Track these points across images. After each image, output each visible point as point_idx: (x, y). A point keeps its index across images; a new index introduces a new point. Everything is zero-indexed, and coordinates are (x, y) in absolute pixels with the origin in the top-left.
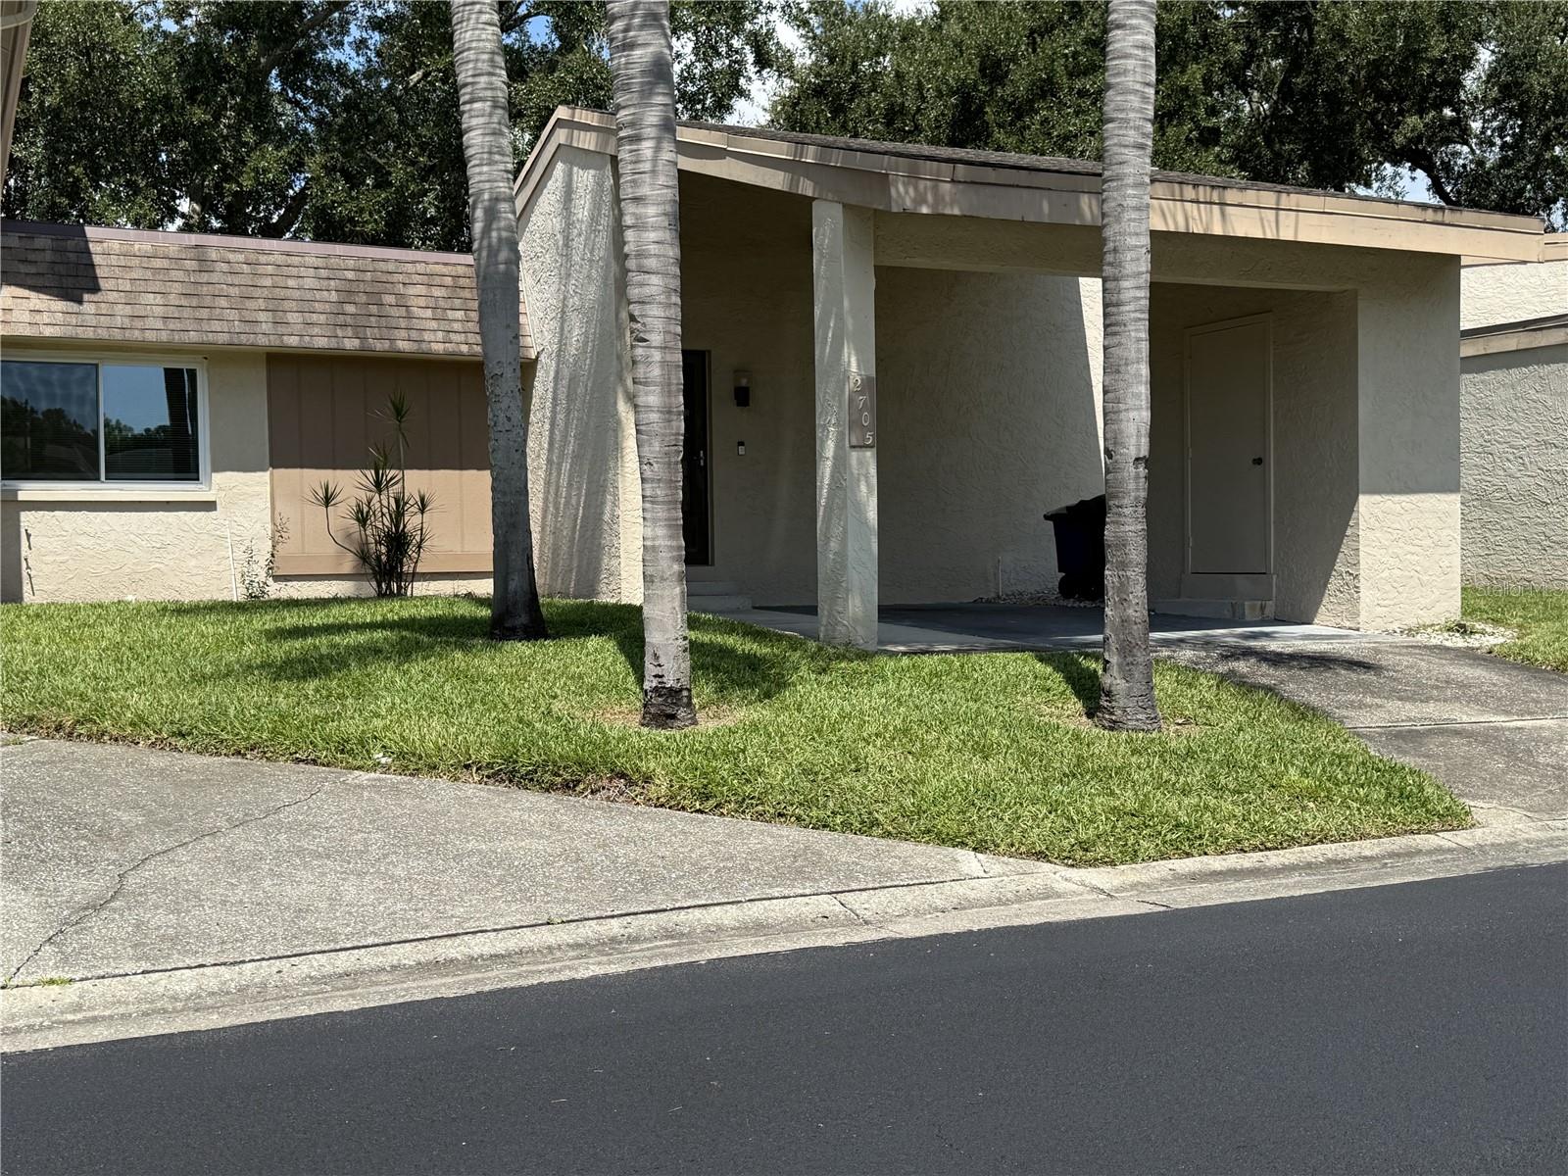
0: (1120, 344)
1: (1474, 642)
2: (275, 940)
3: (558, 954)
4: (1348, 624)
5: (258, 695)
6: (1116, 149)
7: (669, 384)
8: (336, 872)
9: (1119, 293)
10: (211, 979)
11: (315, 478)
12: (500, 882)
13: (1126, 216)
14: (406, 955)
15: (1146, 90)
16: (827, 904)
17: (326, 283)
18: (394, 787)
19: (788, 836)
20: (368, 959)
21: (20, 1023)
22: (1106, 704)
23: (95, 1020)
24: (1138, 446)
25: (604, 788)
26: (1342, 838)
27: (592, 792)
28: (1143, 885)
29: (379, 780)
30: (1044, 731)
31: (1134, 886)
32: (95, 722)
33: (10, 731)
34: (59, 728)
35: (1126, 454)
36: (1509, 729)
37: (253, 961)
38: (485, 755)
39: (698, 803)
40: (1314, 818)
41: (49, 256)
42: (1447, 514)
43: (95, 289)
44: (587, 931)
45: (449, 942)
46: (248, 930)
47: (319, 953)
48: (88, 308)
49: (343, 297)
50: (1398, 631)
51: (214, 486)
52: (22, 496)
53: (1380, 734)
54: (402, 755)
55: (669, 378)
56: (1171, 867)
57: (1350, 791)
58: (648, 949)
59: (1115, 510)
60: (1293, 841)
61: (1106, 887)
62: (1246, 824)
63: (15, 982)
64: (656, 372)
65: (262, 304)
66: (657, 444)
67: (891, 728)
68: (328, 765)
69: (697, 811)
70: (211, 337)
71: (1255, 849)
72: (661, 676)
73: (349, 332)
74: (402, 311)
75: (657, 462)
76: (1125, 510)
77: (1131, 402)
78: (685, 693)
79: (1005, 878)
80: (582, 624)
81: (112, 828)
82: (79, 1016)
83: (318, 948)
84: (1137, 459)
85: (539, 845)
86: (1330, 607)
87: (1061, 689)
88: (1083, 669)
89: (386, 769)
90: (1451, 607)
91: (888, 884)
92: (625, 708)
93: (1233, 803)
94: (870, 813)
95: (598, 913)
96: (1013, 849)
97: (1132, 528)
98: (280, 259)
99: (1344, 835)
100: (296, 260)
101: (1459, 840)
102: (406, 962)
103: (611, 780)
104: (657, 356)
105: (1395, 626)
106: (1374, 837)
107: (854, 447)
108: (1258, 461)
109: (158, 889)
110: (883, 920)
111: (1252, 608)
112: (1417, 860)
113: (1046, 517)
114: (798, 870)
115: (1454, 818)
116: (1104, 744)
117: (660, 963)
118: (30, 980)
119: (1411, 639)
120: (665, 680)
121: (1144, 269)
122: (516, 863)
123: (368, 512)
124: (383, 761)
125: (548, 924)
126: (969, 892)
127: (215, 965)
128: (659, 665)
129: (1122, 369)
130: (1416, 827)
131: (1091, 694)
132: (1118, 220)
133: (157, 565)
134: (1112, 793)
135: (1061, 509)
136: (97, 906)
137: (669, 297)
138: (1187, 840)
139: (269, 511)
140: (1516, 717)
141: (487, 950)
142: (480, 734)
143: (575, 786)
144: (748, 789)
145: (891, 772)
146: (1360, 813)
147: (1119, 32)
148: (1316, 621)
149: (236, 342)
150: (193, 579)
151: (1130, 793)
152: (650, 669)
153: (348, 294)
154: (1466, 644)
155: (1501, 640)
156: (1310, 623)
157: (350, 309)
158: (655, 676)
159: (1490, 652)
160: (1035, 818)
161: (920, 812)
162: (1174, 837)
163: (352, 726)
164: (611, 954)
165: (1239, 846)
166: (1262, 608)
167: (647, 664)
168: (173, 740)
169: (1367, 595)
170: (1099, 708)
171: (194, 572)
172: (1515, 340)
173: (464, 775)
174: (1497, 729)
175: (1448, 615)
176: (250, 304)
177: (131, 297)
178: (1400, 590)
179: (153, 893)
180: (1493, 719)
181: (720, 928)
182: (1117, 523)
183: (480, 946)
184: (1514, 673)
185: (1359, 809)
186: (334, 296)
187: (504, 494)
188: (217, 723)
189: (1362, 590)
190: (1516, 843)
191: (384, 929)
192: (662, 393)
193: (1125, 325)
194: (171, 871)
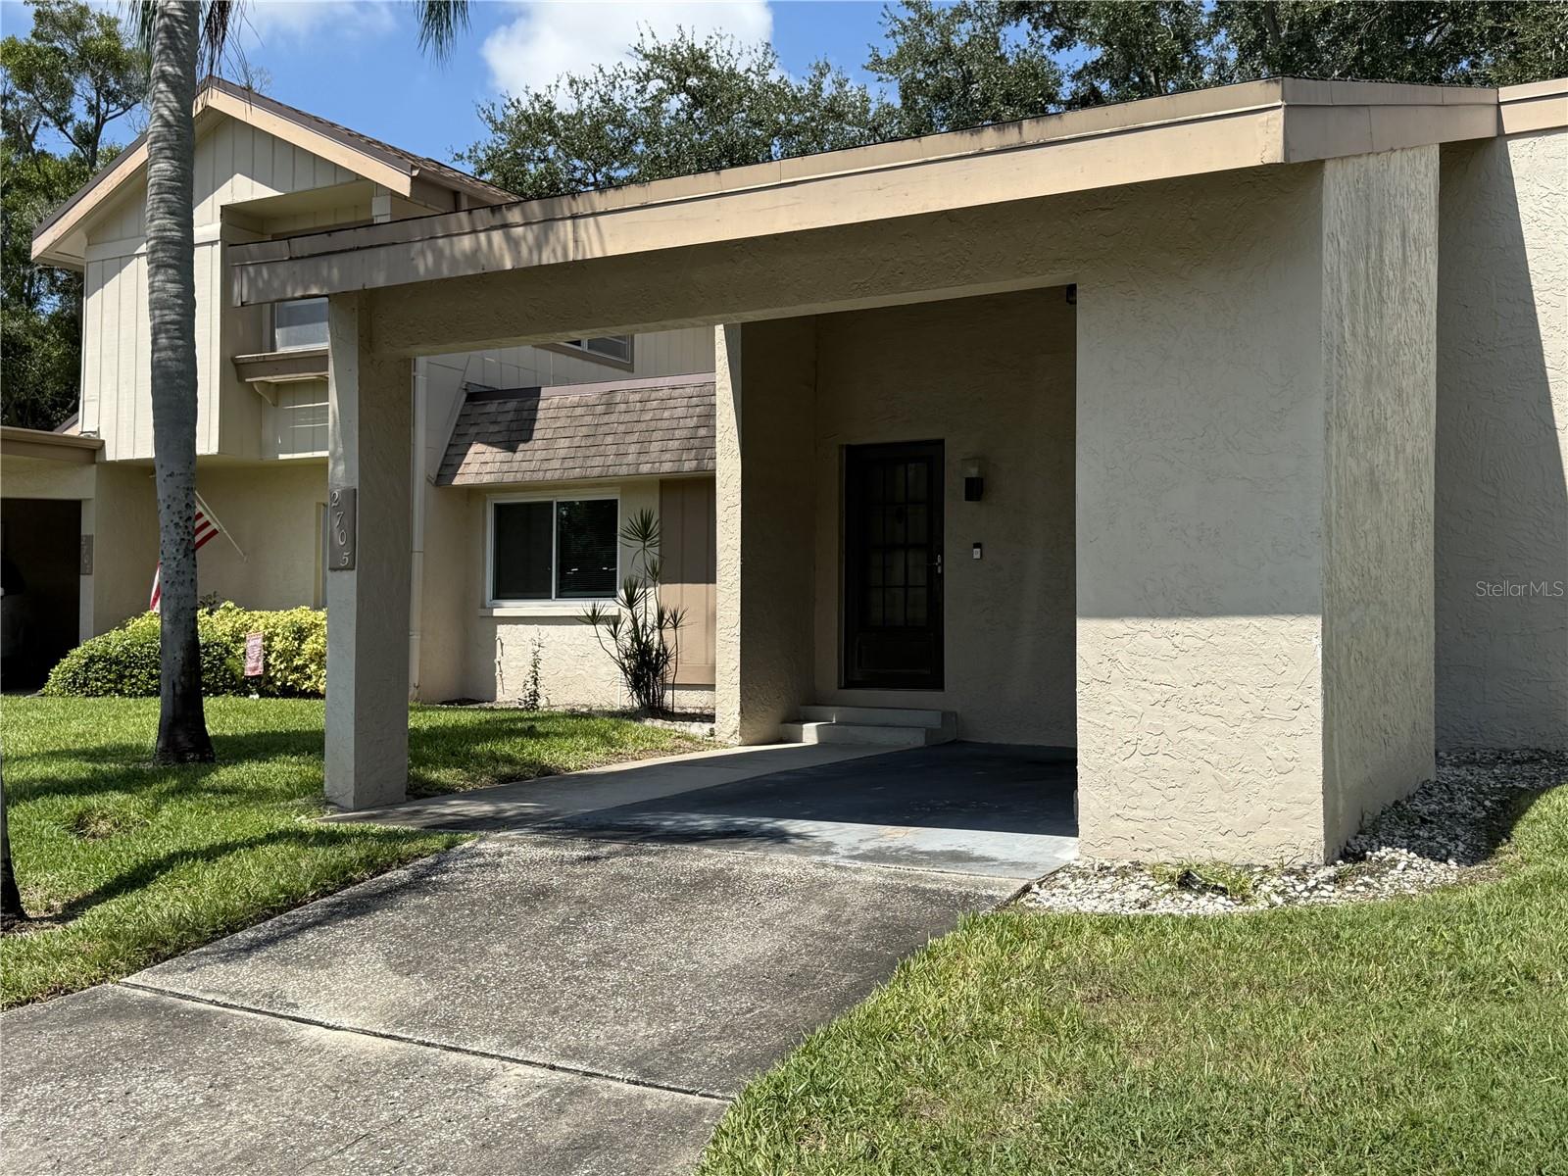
41: (510, 417)
43: (528, 439)
48: (518, 456)
52: (497, 612)
65: (641, 437)
73: (693, 455)
98: (666, 393)
100: (678, 392)
107: (332, 569)
176: (628, 438)
177: (549, 443)
186: (694, 422)
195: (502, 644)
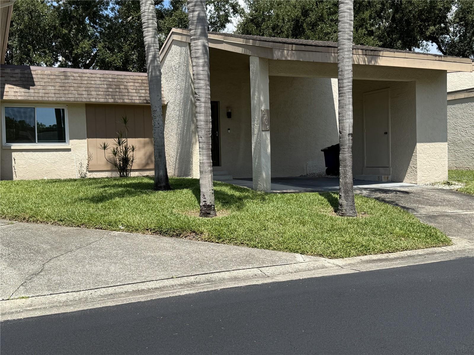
0: (343, 99)
1: (452, 187)
2: (90, 284)
3: (175, 287)
4: (414, 182)
5: (84, 208)
6: (341, 40)
7: (207, 113)
8: (108, 263)
9: (343, 84)
10: (71, 296)
11: (101, 141)
12: (158, 265)
13: (345, 60)
14: (129, 288)
15: (351, 22)
16: (257, 271)
17: (103, 82)
18: (125, 236)
19: (244, 250)
20: (118, 290)
21: (13, 310)
22: (340, 208)
23: (36, 309)
24: (349, 130)
25: (188, 236)
26: (412, 249)
27: (185, 237)
28: (352, 264)
29: (121, 234)
30: (322, 217)
31: (349, 264)
32: (35, 217)
33: (10, 220)
34: (24, 219)
35: (346, 133)
36: (463, 214)
37: (83, 290)
38: (153, 226)
39: (217, 240)
40: (404, 243)
41: (19, 75)
42: (444, 148)
43: (34, 85)
44: (184, 280)
45: (142, 284)
46: (82, 281)
47: (103, 288)
48: (31, 91)
49: (109, 86)
50: (429, 184)
51: (70, 144)
52: (12, 148)
53: (424, 217)
54: (127, 226)
55: (207, 111)
56: (360, 258)
57: (415, 235)
58: (202, 286)
59: (342, 150)
60: (397, 250)
61: (341, 265)
62: (383, 245)
63: (12, 298)
64: (203, 110)
65: (84, 89)
66: (203, 131)
67: (275, 216)
68: (105, 230)
69: (217, 243)
70: (68, 99)
71: (386, 252)
72: (206, 202)
73: (110, 97)
74: (126, 91)
75: (204, 137)
76: (345, 150)
77: (347, 117)
78: (213, 206)
79: (310, 262)
80: (181, 185)
81: (40, 250)
82: (31, 308)
83: (103, 286)
84: (349, 134)
85: (169, 254)
86: (408, 177)
87: (327, 204)
88: (333, 198)
89: (123, 230)
90: (445, 177)
91: (275, 265)
92: (195, 211)
93: (379, 238)
94: (269, 243)
95: (187, 275)
96: (312, 253)
97: (348, 155)
98: (89, 75)
99: (413, 248)
100: (94, 75)
101: (448, 249)
102: (129, 290)
103: (191, 233)
104: (203, 105)
105: (428, 183)
106: (422, 248)
107: (263, 131)
108: (386, 133)
109: (55, 268)
110: (274, 276)
111: (385, 178)
112: (435, 255)
113: (322, 150)
114: (247, 261)
115: (447, 242)
116: (340, 221)
117: (206, 290)
118: (16, 297)
119: (433, 187)
120: (207, 202)
121: (350, 76)
122: (162, 259)
123: (117, 152)
124: (122, 228)
125: (172, 278)
126: (299, 267)
127: (72, 292)
128: (205, 198)
129: (344, 107)
130: (434, 245)
131: (336, 205)
132: (343, 62)
133: (54, 168)
134: (342, 236)
135: (326, 148)
136: (36, 274)
137: (206, 87)
138: (365, 250)
139: (87, 151)
140: (465, 211)
141: (154, 286)
142: (151, 220)
143: (180, 235)
144: (232, 236)
145: (275, 230)
146: (418, 241)
147: (342, 5)
148: (404, 181)
149: (76, 100)
150: (64, 172)
151: (348, 236)
152: (202, 199)
153: (110, 85)
154: (450, 188)
155: (460, 187)
156: (402, 182)
157: (111, 90)
158: (204, 201)
159: (457, 191)
160: (319, 244)
161: (284, 242)
162: (361, 249)
163: (112, 218)
164: (191, 287)
165: (381, 252)
166: (388, 178)
167: (201, 198)
168: (58, 222)
169: (419, 174)
170: (338, 209)
171: (65, 170)
172: (464, 95)
173: (146, 232)
174: (459, 215)
175: (444, 179)
176: (80, 89)
177: (44, 87)
178: (429, 172)
179: (53, 270)
180: (458, 211)
181: (224, 279)
182: (343, 153)
183: (152, 285)
184: (464, 197)
185: (417, 240)
186: (106, 86)
187: (158, 146)
188: (72, 217)
189: (418, 172)
190: (465, 250)
191: (123, 280)
192: (205, 116)
193: (345, 94)
194: (59, 263)
195: (15, 160)
